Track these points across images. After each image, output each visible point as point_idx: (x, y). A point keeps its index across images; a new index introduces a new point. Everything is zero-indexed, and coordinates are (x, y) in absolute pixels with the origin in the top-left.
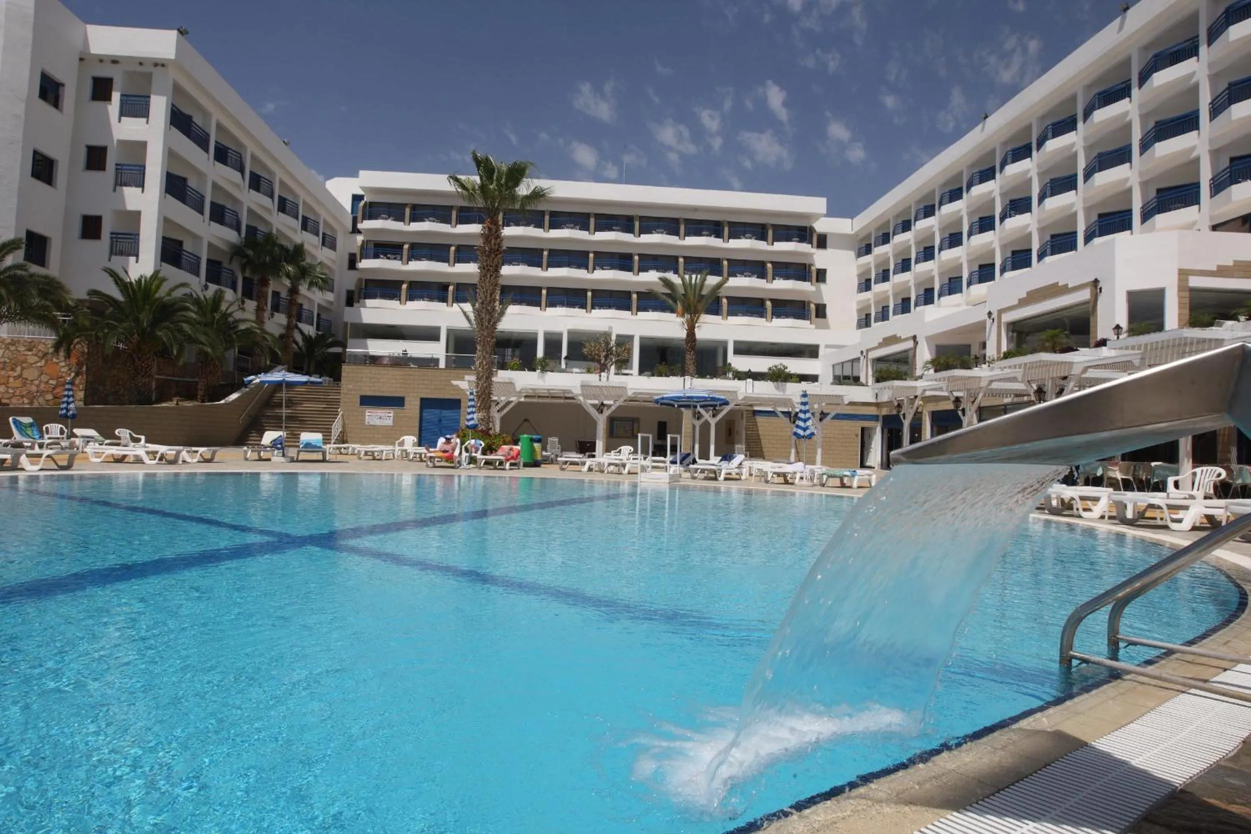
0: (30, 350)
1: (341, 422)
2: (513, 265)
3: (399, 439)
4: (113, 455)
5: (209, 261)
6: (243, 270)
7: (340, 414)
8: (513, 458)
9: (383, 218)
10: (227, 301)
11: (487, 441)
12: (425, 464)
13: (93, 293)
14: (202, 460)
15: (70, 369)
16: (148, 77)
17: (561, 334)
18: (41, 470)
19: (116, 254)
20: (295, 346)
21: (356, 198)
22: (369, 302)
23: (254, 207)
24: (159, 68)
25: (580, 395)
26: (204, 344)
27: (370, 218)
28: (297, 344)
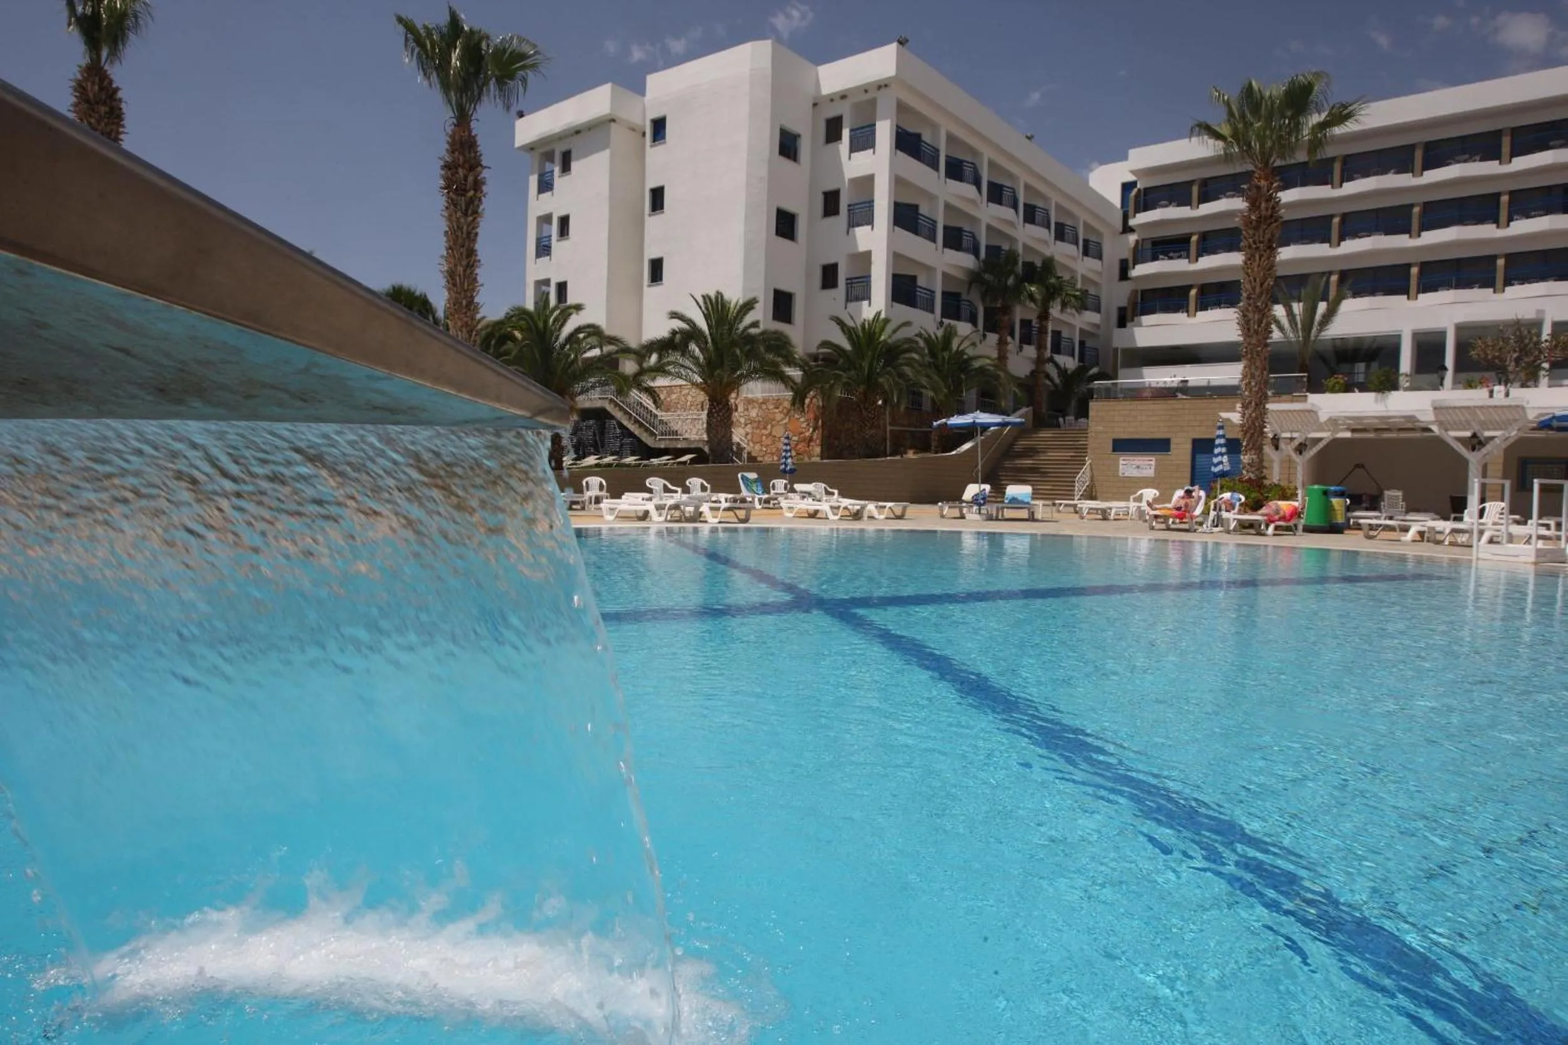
0: (777, 408)
1: (1088, 474)
2: (1360, 237)
3: (1135, 493)
4: (807, 510)
5: (944, 293)
6: (983, 300)
7: (1088, 463)
8: (1283, 518)
9: (1163, 206)
10: (961, 336)
11: (1254, 495)
12: (1147, 525)
13: (825, 344)
14: (893, 516)
15: (808, 425)
16: (873, 103)
17: (1442, 334)
18: (720, 522)
19: (851, 301)
20: (1047, 382)
21: (1127, 187)
22: (1146, 319)
23: (994, 224)
24: (883, 90)
25: (1433, 423)
26: (926, 388)
27: (1146, 208)
28: (1051, 380)
